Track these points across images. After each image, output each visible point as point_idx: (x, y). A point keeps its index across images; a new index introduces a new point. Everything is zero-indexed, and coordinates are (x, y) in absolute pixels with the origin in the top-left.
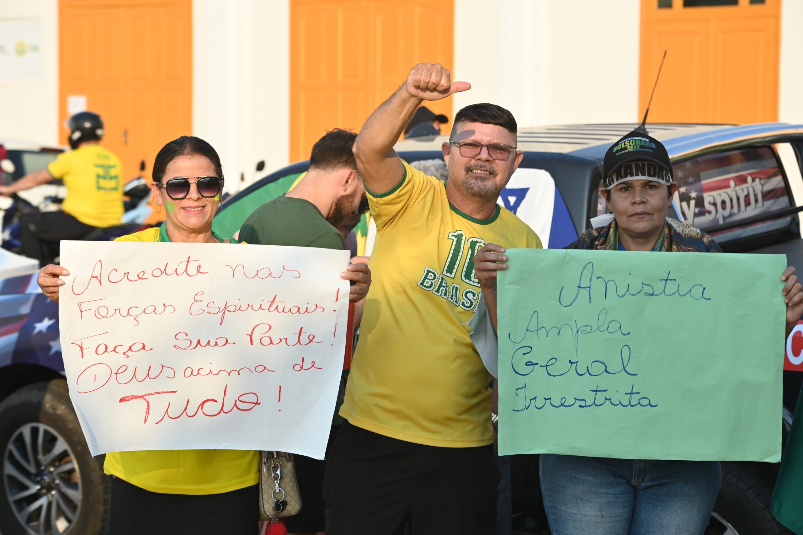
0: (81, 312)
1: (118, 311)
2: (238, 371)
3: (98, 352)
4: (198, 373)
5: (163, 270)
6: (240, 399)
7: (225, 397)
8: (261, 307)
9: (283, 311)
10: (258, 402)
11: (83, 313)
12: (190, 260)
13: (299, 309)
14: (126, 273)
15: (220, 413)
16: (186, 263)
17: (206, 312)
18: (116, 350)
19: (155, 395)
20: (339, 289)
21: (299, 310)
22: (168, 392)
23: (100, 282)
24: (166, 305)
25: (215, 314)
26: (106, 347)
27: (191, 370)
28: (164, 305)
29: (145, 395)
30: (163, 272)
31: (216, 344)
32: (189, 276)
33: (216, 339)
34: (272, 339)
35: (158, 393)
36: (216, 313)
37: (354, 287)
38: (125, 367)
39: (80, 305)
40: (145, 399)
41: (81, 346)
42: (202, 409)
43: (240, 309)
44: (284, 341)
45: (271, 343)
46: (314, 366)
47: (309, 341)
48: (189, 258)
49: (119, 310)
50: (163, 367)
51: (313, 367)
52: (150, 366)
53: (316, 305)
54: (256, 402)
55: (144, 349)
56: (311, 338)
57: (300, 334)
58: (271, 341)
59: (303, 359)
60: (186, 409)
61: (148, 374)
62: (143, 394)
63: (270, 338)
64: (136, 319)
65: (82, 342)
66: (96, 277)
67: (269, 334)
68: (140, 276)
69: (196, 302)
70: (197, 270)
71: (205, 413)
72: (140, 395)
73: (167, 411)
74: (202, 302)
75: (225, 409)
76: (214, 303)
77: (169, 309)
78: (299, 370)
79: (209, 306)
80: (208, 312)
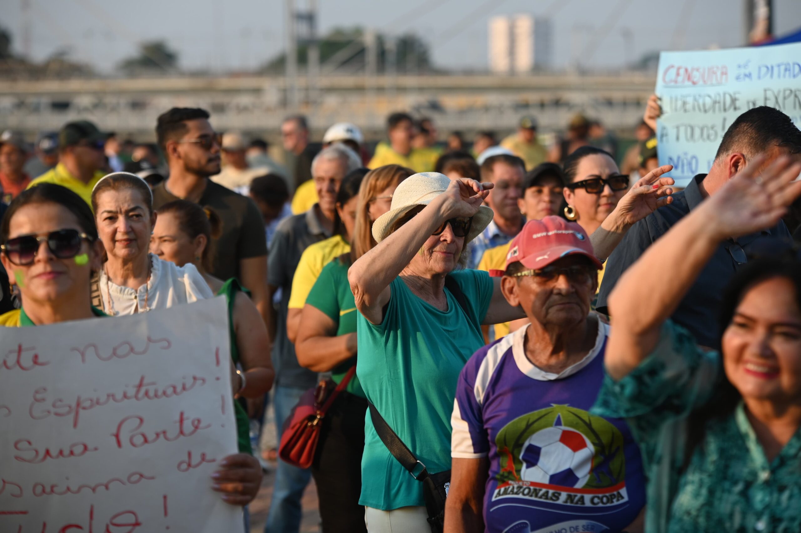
2: (106, 484)
4: (52, 491)
6: (113, 522)
7: (92, 521)
8: (125, 396)
9: (156, 395)
10: (139, 522)
12: (22, 348)
13: (175, 388)
16: (18, 352)
17: (52, 414)
21: (175, 391)
25: (64, 415)
27: (42, 487)
31: (72, 453)
32: (23, 369)
33: (70, 448)
36: (67, 414)
43: (97, 403)
44: (162, 436)
45: (146, 441)
47: (195, 428)
48: (20, 346)
50: (4, 482)
51: (204, 461)
53: (194, 377)
54: (134, 522)
56: (196, 423)
57: (181, 421)
58: (145, 438)
59: (189, 453)
63: (144, 435)
67: (140, 430)
69: (36, 401)
70: (34, 361)
74: (45, 401)
76: (61, 400)
77: (3, 412)
78: (186, 469)
79: (55, 405)
80: (55, 414)
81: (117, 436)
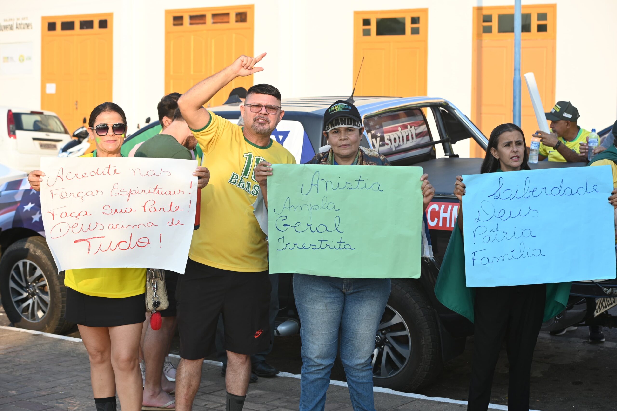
0: (52, 195)
1: (72, 195)
2: (138, 226)
3: (62, 217)
4: (116, 227)
5: (96, 172)
6: (139, 241)
7: (131, 240)
8: (149, 191)
9: (162, 193)
10: (149, 242)
12: (110, 166)
13: (170, 192)
14: (76, 174)
15: (128, 248)
16: (109, 168)
17: (120, 194)
18: (72, 215)
19: (93, 239)
20: (192, 181)
22: (100, 237)
23: (62, 179)
24: (98, 191)
25: (124, 195)
26: (66, 214)
27: (112, 225)
28: (97, 191)
29: (88, 239)
30: (96, 173)
31: (126, 211)
32: (110, 175)
33: (125, 209)
34: (156, 208)
35: (95, 238)
37: (200, 180)
38: (77, 224)
39: (51, 192)
40: (88, 241)
41: (52, 213)
42: (119, 246)
43: (138, 193)
44: (162, 209)
45: (156, 210)
46: (179, 223)
47: (176, 209)
48: (110, 165)
50: (97, 224)
51: (178, 224)
52: (90, 224)
53: (180, 190)
54: (148, 242)
55: (87, 215)
56: (177, 208)
57: (171, 205)
58: (156, 209)
59: (173, 219)
60: (110, 246)
61: (89, 228)
62: (87, 238)
63: (155, 208)
64: (82, 198)
65: (53, 211)
66: (60, 177)
67: (154, 206)
68: (84, 175)
69: (114, 189)
70: (114, 172)
71: (121, 248)
72: (85, 239)
73: (100, 247)
74: (117, 189)
75: (131, 246)
76: (124, 189)
77: (100, 193)
78: (171, 225)
79: (121, 191)
80: (121, 194)
81: (144, 207)
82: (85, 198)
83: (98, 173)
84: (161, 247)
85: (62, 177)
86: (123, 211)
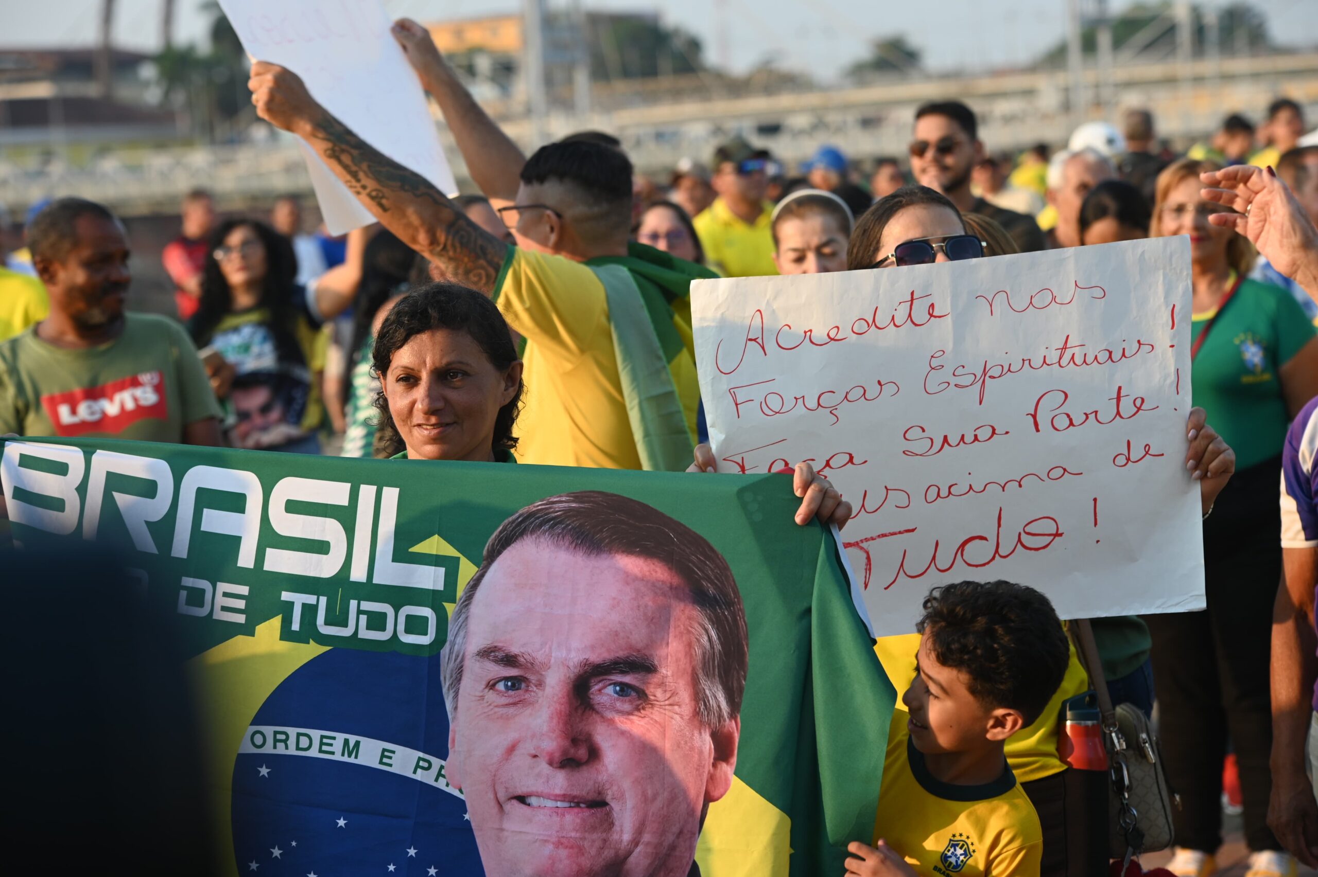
0: (737, 405)
1: (800, 401)
2: (1019, 480)
4: (950, 493)
5: (870, 322)
6: (1027, 529)
7: (1000, 529)
8: (1044, 362)
9: (1085, 361)
10: (1060, 532)
11: (739, 406)
12: (915, 296)
13: (1110, 353)
14: (807, 330)
15: (993, 558)
16: (909, 303)
17: (952, 385)
19: (878, 540)
20: (1174, 306)
21: (1110, 357)
22: (900, 533)
23: (763, 348)
24: (882, 383)
25: (968, 386)
27: (937, 489)
28: (879, 382)
29: (862, 541)
30: (870, 324)
31: (976, 438)
32: (916, 325)
33: (975, 431)
34: (1071, 417)
35: (884, 535)
36: (971, 385)
39: (732, 392)
40: (862, 548)
41: (741, 464)
42: (962, 555)
43: (1009, 370)
44: (1092, 417)
45: (1071, 423)
46: (1150, 452)
47: (1136, 409)
48: (912, 293)
49: (802, 398)
50: (887, 489)
51: (1148, 456)
52: (866, 491)
53: (1139, 342)
54: (1054, 532)
55: (853, 463)
56: (1138, 403)
57: (1119, 398)
58: (1071, 420)
59: (1129, 442)
60: (934, 558)
61: (863, 505)
62: (858, 540)
63: (1068, 416)
64: (834, 412)
65: (743, 458)
66: (755, 340)
67: (1064, 409)
68: (832, 335)
69: (933, 370)
70: (929, 313)
71: (969, 562)
72: (852, 541)
73: (902, 565)
74: (944, 368)
75: (1002, 551)
76: (963, 367)
77: (889, 389)
78: (1123, 464)
79: (956, 374)
80: (956, 385)
81: (1034, 416)
82: (844, 410)
83: (878, 325)
84: (1098, 541)
85: (761, 343)
86: (969, 438)
